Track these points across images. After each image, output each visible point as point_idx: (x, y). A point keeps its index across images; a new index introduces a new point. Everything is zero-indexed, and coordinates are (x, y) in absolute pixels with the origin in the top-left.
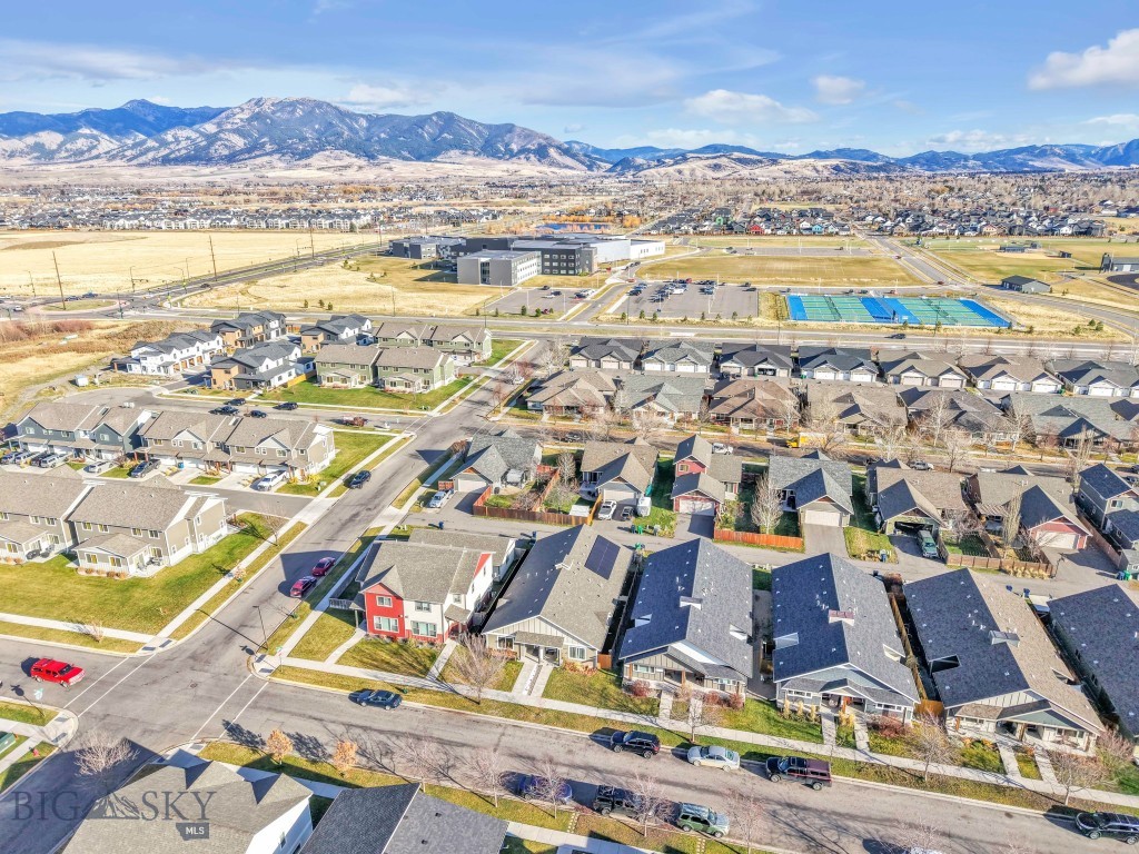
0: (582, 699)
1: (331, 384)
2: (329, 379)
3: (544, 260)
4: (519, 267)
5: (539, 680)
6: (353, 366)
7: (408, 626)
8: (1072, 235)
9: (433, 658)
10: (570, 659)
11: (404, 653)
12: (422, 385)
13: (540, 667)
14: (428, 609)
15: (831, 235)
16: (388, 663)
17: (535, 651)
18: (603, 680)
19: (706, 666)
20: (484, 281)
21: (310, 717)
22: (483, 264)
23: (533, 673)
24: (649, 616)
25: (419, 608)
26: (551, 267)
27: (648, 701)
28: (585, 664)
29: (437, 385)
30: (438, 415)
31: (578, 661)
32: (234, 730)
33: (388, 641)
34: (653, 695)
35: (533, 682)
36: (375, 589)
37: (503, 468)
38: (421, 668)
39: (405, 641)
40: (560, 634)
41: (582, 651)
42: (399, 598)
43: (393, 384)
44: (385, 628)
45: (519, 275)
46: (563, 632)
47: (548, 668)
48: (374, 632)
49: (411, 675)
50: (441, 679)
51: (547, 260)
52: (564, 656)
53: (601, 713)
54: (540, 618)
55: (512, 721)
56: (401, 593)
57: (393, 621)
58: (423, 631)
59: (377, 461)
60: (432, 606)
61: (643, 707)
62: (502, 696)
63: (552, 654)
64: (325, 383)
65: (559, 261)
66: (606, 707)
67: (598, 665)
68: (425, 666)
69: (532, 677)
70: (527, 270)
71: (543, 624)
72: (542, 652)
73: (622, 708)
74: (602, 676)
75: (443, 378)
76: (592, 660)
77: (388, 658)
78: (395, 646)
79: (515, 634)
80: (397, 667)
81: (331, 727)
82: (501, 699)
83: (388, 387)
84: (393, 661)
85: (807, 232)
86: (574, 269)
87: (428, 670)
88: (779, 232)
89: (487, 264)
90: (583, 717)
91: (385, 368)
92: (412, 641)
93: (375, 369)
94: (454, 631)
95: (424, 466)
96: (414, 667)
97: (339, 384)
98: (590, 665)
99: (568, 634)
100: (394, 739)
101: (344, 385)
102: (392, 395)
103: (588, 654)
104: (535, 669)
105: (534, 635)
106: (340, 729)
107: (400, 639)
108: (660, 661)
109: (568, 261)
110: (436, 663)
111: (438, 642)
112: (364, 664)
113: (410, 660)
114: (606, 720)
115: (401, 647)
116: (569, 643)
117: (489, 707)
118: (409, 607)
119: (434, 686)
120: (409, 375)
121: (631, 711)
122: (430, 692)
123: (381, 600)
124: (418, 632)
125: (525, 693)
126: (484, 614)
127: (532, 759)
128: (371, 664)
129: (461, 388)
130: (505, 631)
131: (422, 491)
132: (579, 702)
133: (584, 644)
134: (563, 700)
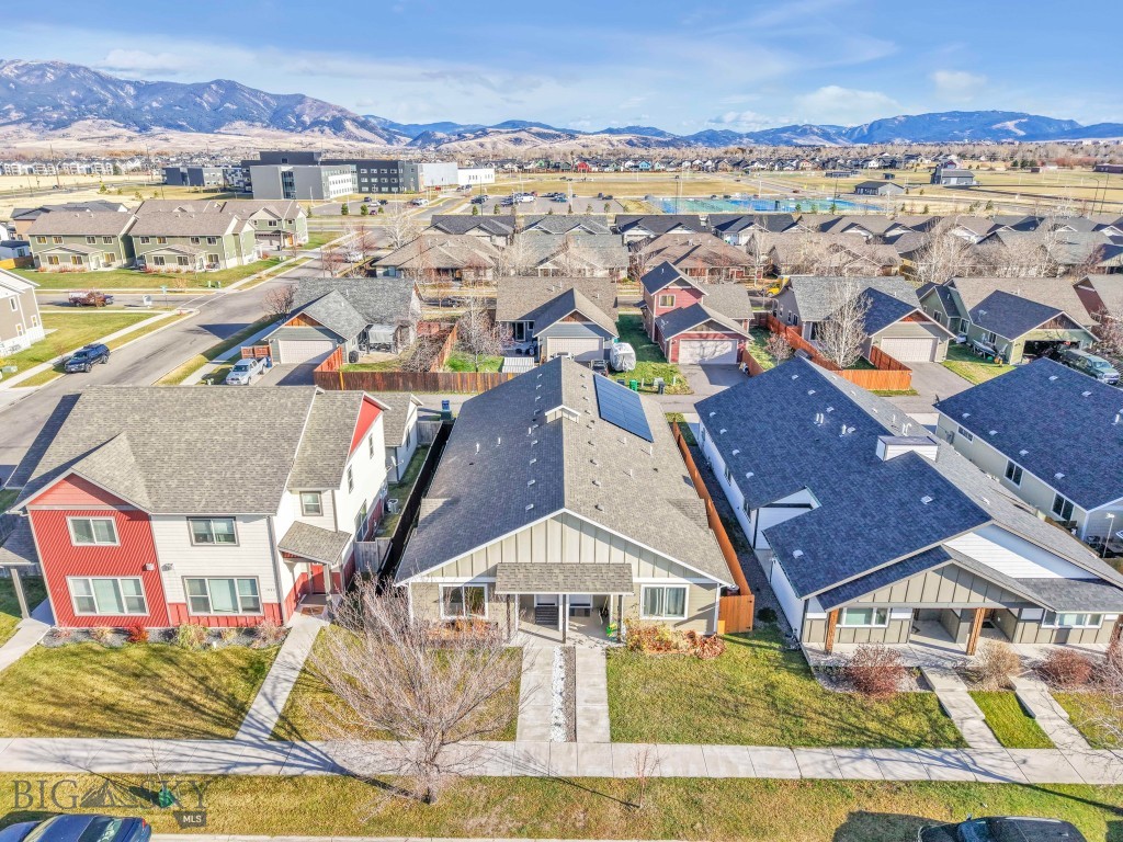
0: (731, 727)
1: (55, 267)
2: (52, 260)
3: (360, 176)
4: (331, 179)
5: (582, 692)
6: (91, 239)
7: (174, 592)
8: (879, 168)
9: (255, 671)
10: (647, 621)
11: (166, 671)
12: (206, 263)
13: (570, 655)
14: (230, 538)
15: (658, 171)
16: (109, 708)
17: (545, 614)
18: (749, 665)
19: (1038, 585)
20: (287, 195)
22: (285, 175)
23: (558, 673)
24: (805, 496)
25: (202, 538)
26: (370, 185)
27: (907, 705)
28: (686, 628)
29: (231, 263)
30: (236, 291)
31: (666, 622)
33: (118, 641)
34: (907, 684)
35: (570, 699)
36: (59, 498)
37: (359, 323)
38: (219, 706)
39: (170, 635)
40: (618, 556)
41: (679, 594)
42: (138, 516)
43: (160, 261)
44: (107, 608)
45: (332, 188)
46: (626, 546)
47: (592, 654)
48: (75, 621)
49: (187, 733)
50: (287, 732)
51: (364, 176)
52: (632, 612)
53: (812, 763)
54: (565, 519)
56: (141, 500)
57: (128, 586)
58: (220, 601)
59: (124, 339)
60: (241, 528)
61: (907, 722)
62: (496, 761)
63: (596, 613)
64: (45, 265)
65: (379, 176)
66: (812, 741)
67: (720, 627)
68: (231, 702)
69: (560, 685)
70: (341, 185)
71: (572, 534)
72: (563, 611)
73: (858, 738)
74: (741, 652)
75: (239, 254)
76: (706, 614)
77: (109, 690)
78: (137, 652)
79: (493, 572)
80: (141, 717)
82: (493, 770)
83: (151, 265)
84: (130, 698)
85: (634, 169)
86: (397, 185)
87: (241, 709)
88: (607, 169)
89: (290, 174)
90: (767, 785)
91: (146, 239)
92: (189, 632)
93: (127, 240)
94: (310, 593)
95: (214, 341)
96: (197, 709)
97: (70, 265)
98: (700, 628)
99: (641, 553)
101: (78, 267)
102: (157, 275)
103: (698, 599)
104: (559, 660)
105: (548, 568)
107: (153, 632)
108: (929, 589)
109: (389, 176)
110: (267, 687)
111: (268, 626)
113: (185, 686)
114: (836, 786)
115: (157, 653)
116: (646, 576)
117: (463, 806)
118: (171, 539)
119: (266, 762)
120: (186, 247)
121: (885, 742)
122: (253, 784)
123: (84, 529)
124: (203, 603)
125: (559, 735)
126: (383, 543)
128: (53, 722)
129: (268, 267)
130: (460, 571)
131: (212, 368)
132: (725, 739)
133: (686, 573)
134: (677, 739)
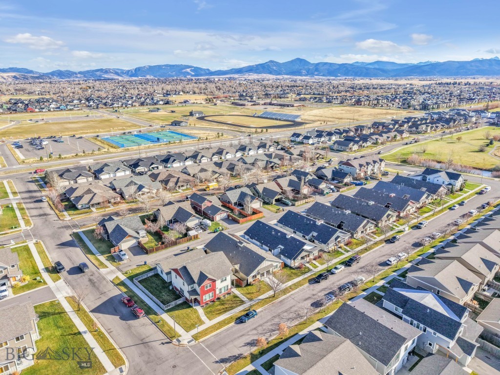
7: (218, 292)
9: (236, 297)
11: (225, 302)
13: (269, 278)
14: (226, 280)
19: (310, 249)
21: (238, 337)
25: (222, 281)
27: (305, 268)
30: (29, 228)
31: (276, 270)
32: (223, 361)
34: (303, 266)
36: (205, 283)
38: (239, 301)
39: (218, 299)
41: (277, 265)
42: (214, 281)
44: (208, 299)
48: (204, 303)
49: (240, 305)
50: (251, 299)
53: (301, 278)
55: (288, 295)
56: (215, 278)
57: (211, 294)
60: (227, 277)
61: (306, 270)
66: (300, 276)
67: (282, 268)
69: (272, 282)
71: (266, 262)
72: (265, 273)
73: (303, 273)
74: (284, 270)
79: (258, 271)
80: (232, 307)
81: (250, 333)
84: (227, 306)
87: (242, 300)
88: (44, 110)
90: (300, 281)
96: (236, 303)
98: (280, 269)
99: (274, 261)
100: (273, 321)
103: (279, 265)
105: (264, 268)
106: (255, 332)
110: (241, 297)
111: (230, 292)
112: (220, 314)
113: (231, 302)
114: (305, 278)
116: (274, 264)
117: (277, 296)
118: (218, 283)
119: (253, 303)
121: (306, 273)
122: (255, 305)
123: (207, 287)
124: (222, 292)
127: (310, 298)
128: (223, 312)
129: (14, 211)
131: (102, 257)
132: (293, 279)
134: (289, 281)
